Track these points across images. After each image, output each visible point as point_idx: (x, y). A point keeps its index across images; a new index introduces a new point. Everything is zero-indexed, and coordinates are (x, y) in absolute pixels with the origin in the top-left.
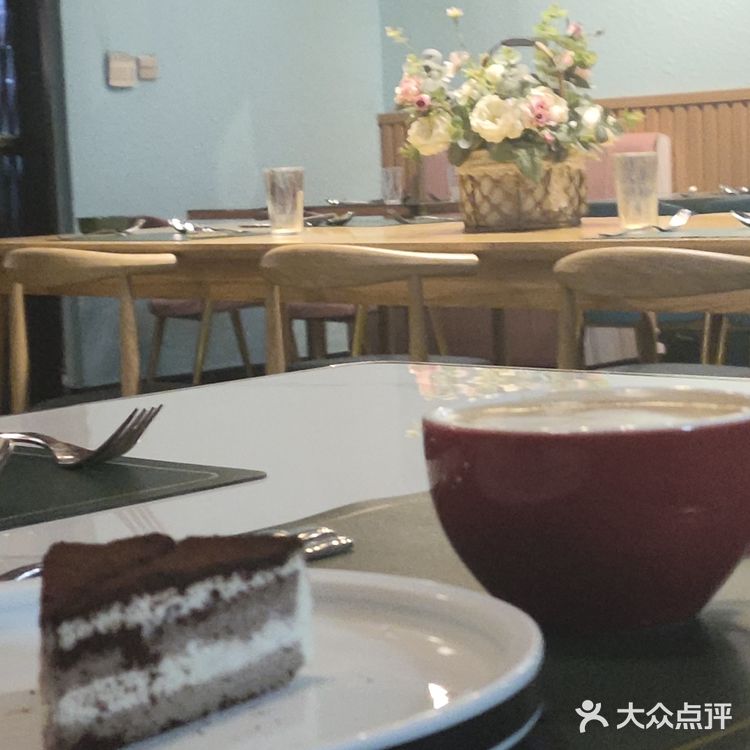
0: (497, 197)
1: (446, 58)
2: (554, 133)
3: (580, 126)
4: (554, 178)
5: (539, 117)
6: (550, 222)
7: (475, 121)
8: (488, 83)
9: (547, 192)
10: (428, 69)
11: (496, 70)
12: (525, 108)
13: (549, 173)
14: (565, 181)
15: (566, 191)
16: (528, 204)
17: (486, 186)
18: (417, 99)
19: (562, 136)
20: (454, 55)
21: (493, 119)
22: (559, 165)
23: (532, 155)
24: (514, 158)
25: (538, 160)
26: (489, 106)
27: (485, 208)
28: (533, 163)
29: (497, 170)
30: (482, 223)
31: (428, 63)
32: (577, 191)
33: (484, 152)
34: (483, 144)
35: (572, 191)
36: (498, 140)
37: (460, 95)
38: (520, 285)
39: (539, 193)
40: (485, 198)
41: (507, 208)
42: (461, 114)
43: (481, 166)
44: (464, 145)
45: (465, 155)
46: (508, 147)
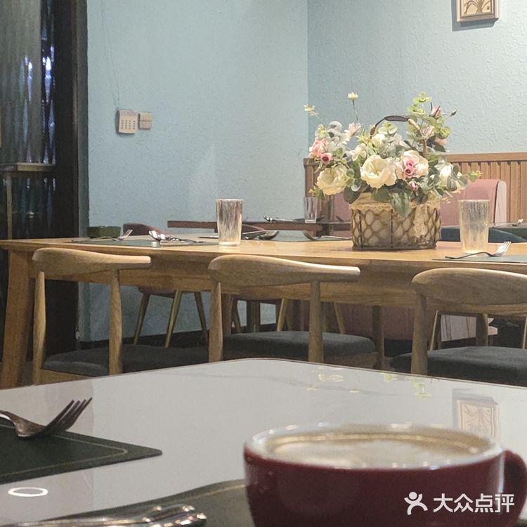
0: (377, 226)
1: (346, 127)
2: (418, 183)
3: (437, 178)
4: (418, 214)
5: (408, 171)
6: (413, 245)
7: (365, 173)
8: (374, 146)
9: (412, 224)
10: (332, 135)
11: (380, 137)
12: (398, 164)
13: (415, 209)
14: (426, 216)
15: (426, 223)
16: (399, 232)
17: (369, 218)
18: (322, 156)
19: (423, 185)
20: (351, 125)
21: (376, 172)
22: (422, 205)
23: (403, 198)
24: (389, 199)
25: (406, 201)
26: (373, 162)
27: (368, 234)
28: (403, 203)
29: (378, 207)
30: (366, 244)
31: (332, 130)
32: (434, 224)
33: (369, 194)
34: (369, 189)
35: (430, 224)
36: (379, 187)
37: (354, 153)
38: (387, 289)
39: (406, 224)
40: (368, 226)
41: (383, 234)
42: (354, 167)
43: (366, 204)
44: (355, 189)
45: (356, 195)
46: (386, 192)
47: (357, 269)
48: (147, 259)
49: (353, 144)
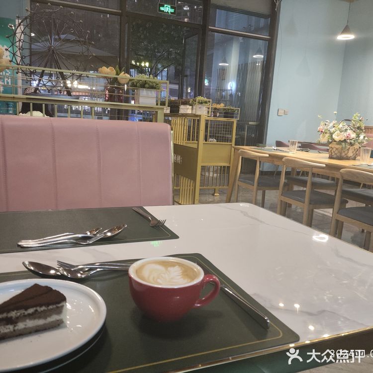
0: (336, 152)
1: (330, 123)
3: (359, 139)
4: (350, 149)
5: (348, 137)
6: (348, 159)
7: (334, 136)
8: (338, 128)
9: (348, 152)
10: (325, 124)
11: (341, 126)
12: (345, 134)
14: (353, 150)
15: (353, 152)
16: (343, 154)
17: (334, 149)
18: (321, 130)
19: (352, 141)
20: (333, 121)
21: (338, 136)
22: (352, 147)
23: (346, 144)
24: (341, 144)
25: (347, 146)
26: (337, 133)
27: (333, 154)
28: (345, 146)
29: (338, 146)
30: (332, 157)
31: (326, 123)
32: (356, 152)
34: (335, 141)
36: (338, 141)
37: (332, 130)
38: (334, 172)
39: (346, 152)
40: (334, 152)
41: (338, 154)
42: (331, 134)
43: (334, 145)
44: (330, 141)
45: (331, 143)
46: (340, 142)
47: (325, 165)
48: (268, 155)
49: (331, 128)
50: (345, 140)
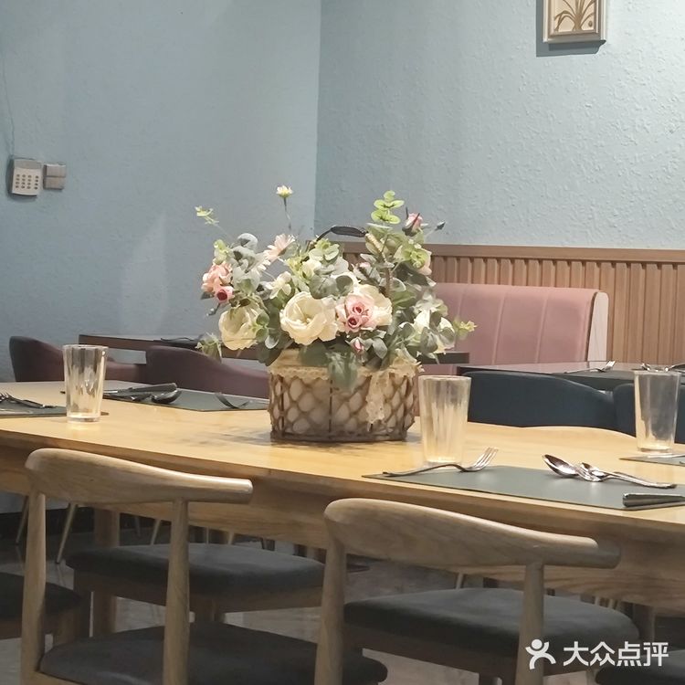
0: (307, 403)
1: (262, 247)
2: (370, 341)
3: (408, 330)
4: (373, 386)
5: (353, 321)
6: (366, 435)
7: (288, 320)
8: (304, 275)
9: (364, 403)
10: (238, 256)
11: (314, 263)
12: (340, 308)
13: (369, 379)
14: (388, 389)
15: (387, 401)
16: (342, 414)
17: (296, 390)
18: (217, 290)
19: (378, 344)
20: (279, 238)
21: (305, 321)
22: (380, 373)
23: (347, 361)
24: (325, 362)
25: (353, 366)
26: (301, 304)
27: (292, 415)
28: (347, 370)
29: (309, 373)
30: (289, 430)
31: (240, 249)
32: (403, 399)
33: (295, 352)
34: (295, 346)
35: (396, 401)
36: (307, 342)
37: (276, 286)
39: (355, 402)
40: (294, 403)
41: (317, 416)
42: (273, 308)
43: (290, 367)
44: (270, 345)
45: (275, 353)
46: (320, 350)
47: (247, 483)
49: (274, 270)
50: (341, 339)
